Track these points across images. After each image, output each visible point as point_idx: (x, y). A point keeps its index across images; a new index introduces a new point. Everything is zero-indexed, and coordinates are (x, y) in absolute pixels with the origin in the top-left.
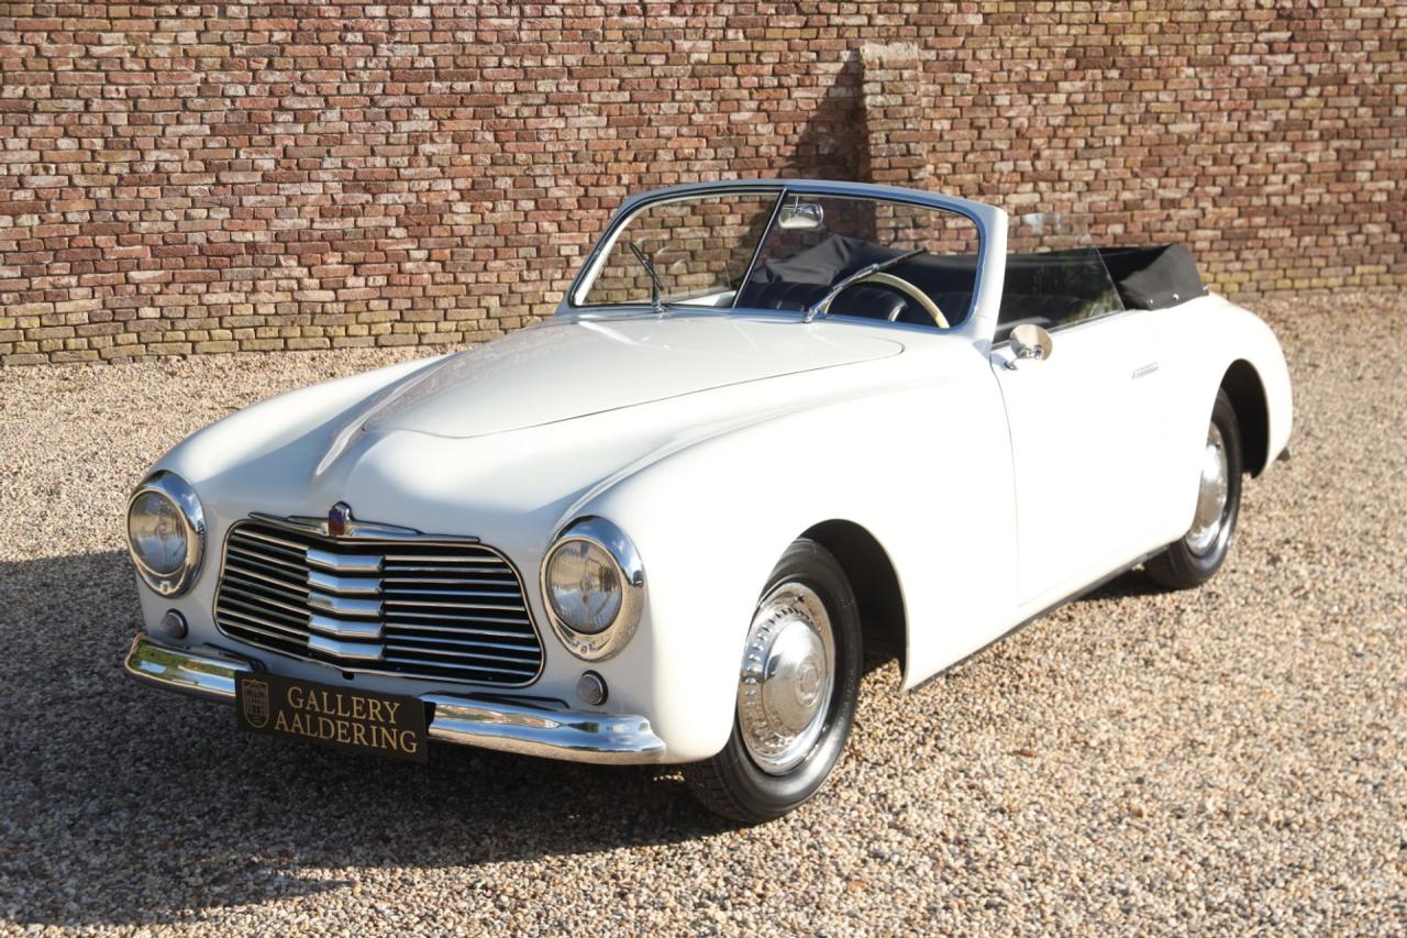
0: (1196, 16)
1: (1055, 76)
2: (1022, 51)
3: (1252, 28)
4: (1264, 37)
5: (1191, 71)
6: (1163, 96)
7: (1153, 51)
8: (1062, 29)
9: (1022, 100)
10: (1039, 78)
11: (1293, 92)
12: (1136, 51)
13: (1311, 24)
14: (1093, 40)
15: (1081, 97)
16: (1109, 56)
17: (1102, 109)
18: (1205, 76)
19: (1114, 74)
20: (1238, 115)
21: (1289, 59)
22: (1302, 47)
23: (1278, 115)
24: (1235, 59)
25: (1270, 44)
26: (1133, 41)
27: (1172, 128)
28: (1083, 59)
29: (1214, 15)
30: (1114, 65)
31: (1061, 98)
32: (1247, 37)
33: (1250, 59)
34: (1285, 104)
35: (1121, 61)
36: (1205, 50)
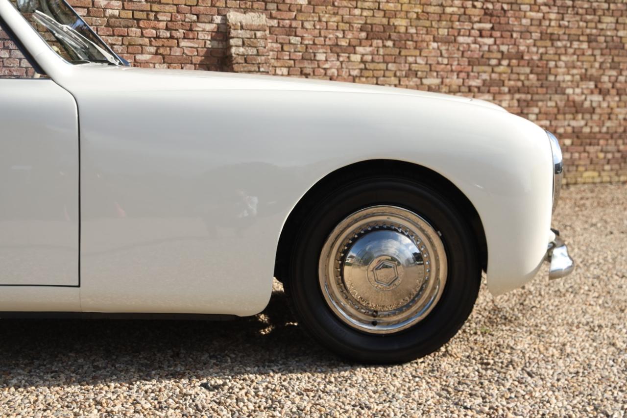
0: (438, 9)
1: (354, 42)
2: (332, 24)
3: (470, 21)
4: (477, 26)
5: (435, 45)
6: (419, 60)
7: (412, 30)
8: (357, 12)
9: (333, 57)
10: (344, 43)
11: (494, 62)
12: (403, 30)
13: (503, 20)
14: (376, 21)
15: (369, 58)
16: (386, 32)
17: (383, 66)
18: (443, 48)
19: (390, 43)
20: (463, 75)
21: (490, 41)
22: (498, 34)
23: (485, 76)
24: (461, 39)
25: (480, 31)
26: (400, 23)
27: (425, 81)
28: (371, 33)
29: (449, 10)
30: (389, 38)
31: (356, 58)
32: (467, 25)
33: (470, 40)
34: (489, 69)
35: (394, 36)
36: (443, 32)
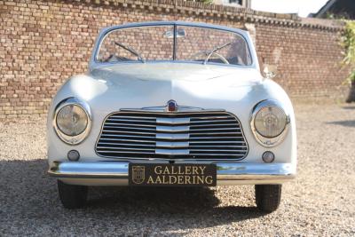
0: (62, 17)
1: (20, 33)
2: (9, 23)
3: (77, 23)
4: (80, 26)
5: (60, 35)
6: (52, 43)
7: (49, 28)
8: (22, 17)
9: (9, 41)
10: (14, 33)
11: (89, 45)
12: (44, 27)
13: (93, 23)
14: (31, 22)
15: (27, 41)
16: (36, 28)
17: (34, 46)
18: (64, 37)
19: (37, 34)
20: (74, 52)
21: (87, 34)
22: (90, 31)
23: (85, 53)
24: (72, 33)
25: (82, 29)
26: (43, 23)
27: (55, 55)
28: (28, 28)
29: (67, 17)
30: (37, 31)
31: (20, 41)
32: (76, 26)
33: (77, 33)
34: (86, 49)
35: (40, 30)
36: (64, 29)
